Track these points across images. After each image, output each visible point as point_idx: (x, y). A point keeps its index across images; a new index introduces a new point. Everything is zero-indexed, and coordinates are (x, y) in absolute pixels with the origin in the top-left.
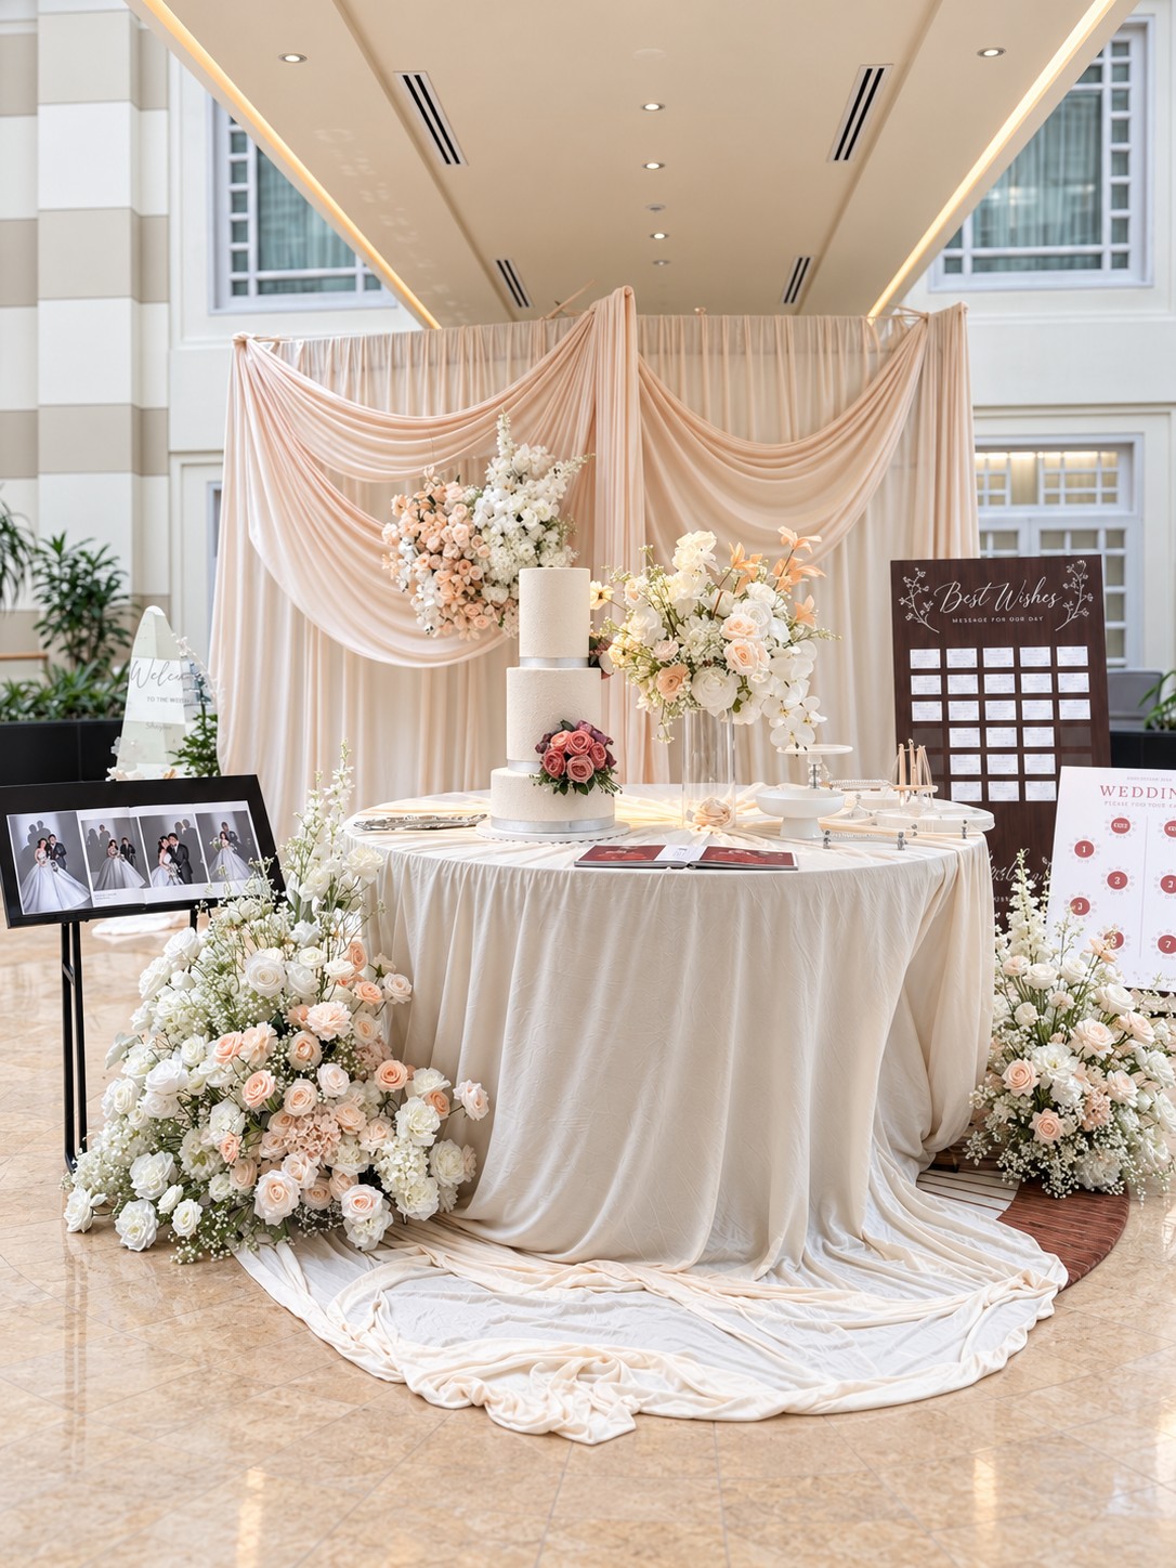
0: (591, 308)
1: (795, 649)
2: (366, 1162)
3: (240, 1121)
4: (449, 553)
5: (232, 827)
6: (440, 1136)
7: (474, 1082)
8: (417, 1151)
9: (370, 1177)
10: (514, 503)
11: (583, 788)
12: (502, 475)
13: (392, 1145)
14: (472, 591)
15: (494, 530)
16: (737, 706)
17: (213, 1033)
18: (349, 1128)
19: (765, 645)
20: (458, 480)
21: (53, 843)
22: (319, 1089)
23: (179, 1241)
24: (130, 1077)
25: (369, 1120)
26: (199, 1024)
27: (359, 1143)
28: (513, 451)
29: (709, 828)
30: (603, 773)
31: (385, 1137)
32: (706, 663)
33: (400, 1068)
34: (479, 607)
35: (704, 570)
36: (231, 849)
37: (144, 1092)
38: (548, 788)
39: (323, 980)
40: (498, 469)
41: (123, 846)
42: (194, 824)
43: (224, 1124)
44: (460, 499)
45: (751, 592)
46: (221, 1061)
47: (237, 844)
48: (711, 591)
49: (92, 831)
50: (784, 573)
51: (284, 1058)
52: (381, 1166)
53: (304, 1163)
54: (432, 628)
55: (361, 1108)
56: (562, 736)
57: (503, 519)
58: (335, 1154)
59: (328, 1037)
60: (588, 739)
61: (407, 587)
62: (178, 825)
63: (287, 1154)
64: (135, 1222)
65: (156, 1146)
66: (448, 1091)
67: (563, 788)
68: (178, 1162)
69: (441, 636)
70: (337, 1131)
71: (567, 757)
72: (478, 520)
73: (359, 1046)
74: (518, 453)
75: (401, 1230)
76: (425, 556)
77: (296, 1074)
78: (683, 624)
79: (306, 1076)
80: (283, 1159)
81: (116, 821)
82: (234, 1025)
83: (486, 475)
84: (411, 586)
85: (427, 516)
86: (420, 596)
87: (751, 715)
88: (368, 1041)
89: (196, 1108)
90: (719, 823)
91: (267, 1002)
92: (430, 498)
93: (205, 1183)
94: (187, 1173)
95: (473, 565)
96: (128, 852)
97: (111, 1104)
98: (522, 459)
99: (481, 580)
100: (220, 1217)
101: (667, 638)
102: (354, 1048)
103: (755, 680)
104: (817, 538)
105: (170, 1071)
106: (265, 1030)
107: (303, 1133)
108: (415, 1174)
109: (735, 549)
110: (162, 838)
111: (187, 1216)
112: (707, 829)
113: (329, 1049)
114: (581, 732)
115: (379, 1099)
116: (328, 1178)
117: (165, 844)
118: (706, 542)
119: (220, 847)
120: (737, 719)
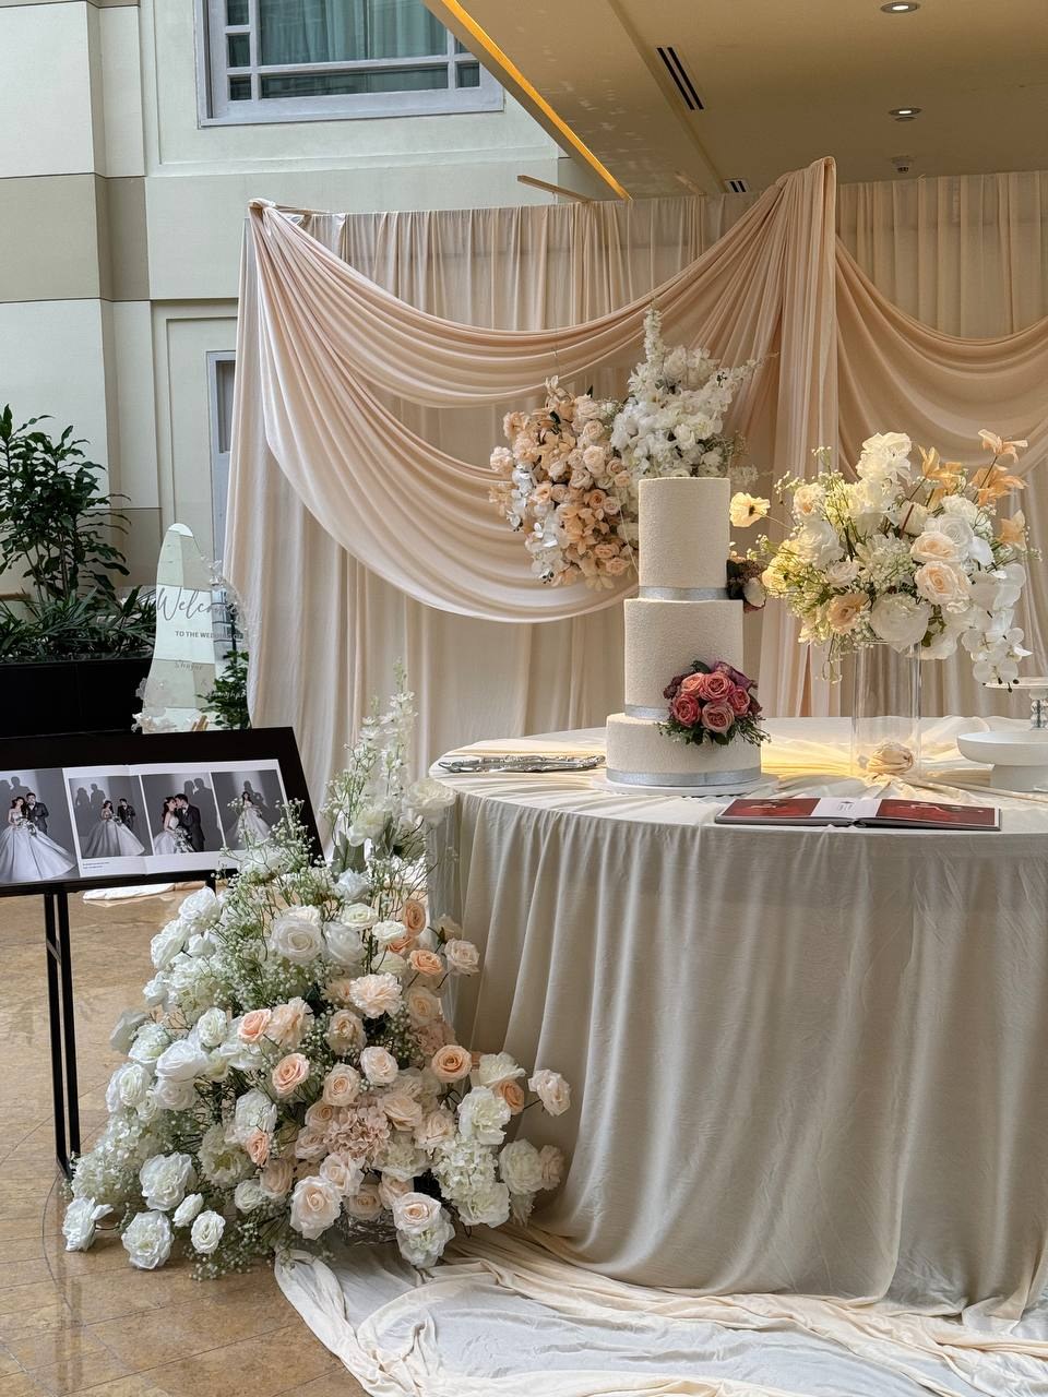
0: (779, 182)
1: (1000, 574)
2: (422, 1163)
3: (271, 1114)
4: (578, 481)
5: (256, 788)
6: (512, 1130)
7: (554, 1070)
8: (483, 1151)
9: (427, 1184)
10: (665, 419)
11: (720, 739)
12: (650, 383)
13: (454, 1144)
14: (605, 528)
15: (638, 453)
16: (927, 641)
17: (236, 1009)
18: (401, 1123)
19: (964, 568)
20: (590, 392)
21: (33, 801)
22: (363, 1076)
23: (199, 1258)
24: (138, 1062)
25: (427, 1112)
26: (219, 995)
27: (413, 1141)
28: (665, 355)
29: (887, 777)
30: (746, 721)
31: (445, 1133)
32: (892, 590)
33: (463, 1055)
34: (613, 548)
35: (895, 481)
36: (254, 813)
37: (155, 1079)
38: (678, 738)
39: (372, 946)
40: (643, 378)
41: (121, 808)
42: (210, 784)
43: (252, 1119)
44: (590, 416)
45: (947, 506)
46: (247, 1042)
47: (261, 807)
48: (900, 503)
49: (82, 791)
50: (987, 484)
51: (322, 1038)
52: (439, 1169)
53: (347, 1165)
54: (552, 575)
55: (418, 1099)
56: (694, 679)
57: (650, 439)
58: (385, 1154)
59: (373, 1014)
60: (727, 683)
61: (521, 525)
62: (188, 785)
63: (328, 1154)
64: (145, 1236)
65: (171, 1147)
66: (522, 1082)
67: (697, 739)
68: (197, 1166)
69: (561, 585)
70: (384, 1126)
71: (702, 703)
72: (616, 441)
73: (416, 1026)
74: (671, 358)
75: (465, 1243)
76: (546, 486)
77: (336, 1058)
78: (864, 543)
79: (348, 1061)
80: (322, 1160)
81: (111, 779)
82: (264, 1000)
83: (629, 385)
84: (527, 524)
85: (551, 438)
86: (540, 535)
87: (945, 649)
88: (424, 1021)
89: (218, 1100)
90: (897, 771)
91: (300, 972)
92: (553, 414)
93: (231, 1189)
94: (207, 1178)
95: (608, 495)
96: (126, 815)
97: (117, 1094)
98: (674, 363)
99: (618, 514)
100: (248, 1230)
101: (844, 560)
102: (407, 1029)
103: (952, 608)
104: (1023, 444)
105: (186, 1053)
106: (298, 1005)
107: (346, 1127)
108: (482, 1178)
109: (927, 454)
110: (169, 799)
111: (208, 1230)
112: (882, 782)
113: (376, 1029)
114: (718, 675)
115: (437, 1090)
116: (377, 1184)
117: (172, 806)
118: (900, 446)
119: (240, 810)
120: (925, 655)
